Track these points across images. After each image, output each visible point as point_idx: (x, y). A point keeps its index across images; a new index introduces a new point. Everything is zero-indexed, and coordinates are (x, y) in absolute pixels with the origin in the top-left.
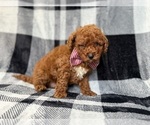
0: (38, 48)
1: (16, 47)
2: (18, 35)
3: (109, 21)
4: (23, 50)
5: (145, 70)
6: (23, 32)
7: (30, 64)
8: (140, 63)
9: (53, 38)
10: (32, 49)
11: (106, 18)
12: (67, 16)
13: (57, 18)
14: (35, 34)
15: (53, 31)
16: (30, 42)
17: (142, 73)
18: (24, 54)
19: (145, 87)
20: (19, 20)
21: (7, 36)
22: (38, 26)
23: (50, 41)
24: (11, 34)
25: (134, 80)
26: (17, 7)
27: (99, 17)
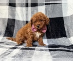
0: (18, 25)
1: (8, 25)
2: (8, 19)
3: (51, 11)
4: (11, 26)
5: (69, 33)
6: (11, 18)
7: (14, 32)
8: (66, 30)
9: (25, 20)
10: (15, 25)
12: (32, 9)
13: (27, 10)
14: (17, 18)
15: (25, 17)
16: (14, 22)
17: (67, 35)
18: (12, 28)
19: (69, 41)
20: (9, 12)
21: (3, 19)
22: (18, 15)
23: (24, 21)
24: (5, 19)
25: (64, 38)
26: (8, 6)
27: (46, 10)
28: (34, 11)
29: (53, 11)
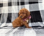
4: (10, 17)
9: (17, 12)
11: (32, 7)
13: (18, 7)
15: (17, 11)
22: (13, 10)
23: (17, 13)
28: (22, 7)
29: (33, 8)
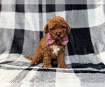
0: (28, 37)
1: (15, 37)
2: (16, 30)
3: (73, 19)
6: (19, 28)
10: (25, 38)
12: (47, 16)
16: (23, 34)
17: (95, 50)
26: (14, 13)
27: (67, 17)
